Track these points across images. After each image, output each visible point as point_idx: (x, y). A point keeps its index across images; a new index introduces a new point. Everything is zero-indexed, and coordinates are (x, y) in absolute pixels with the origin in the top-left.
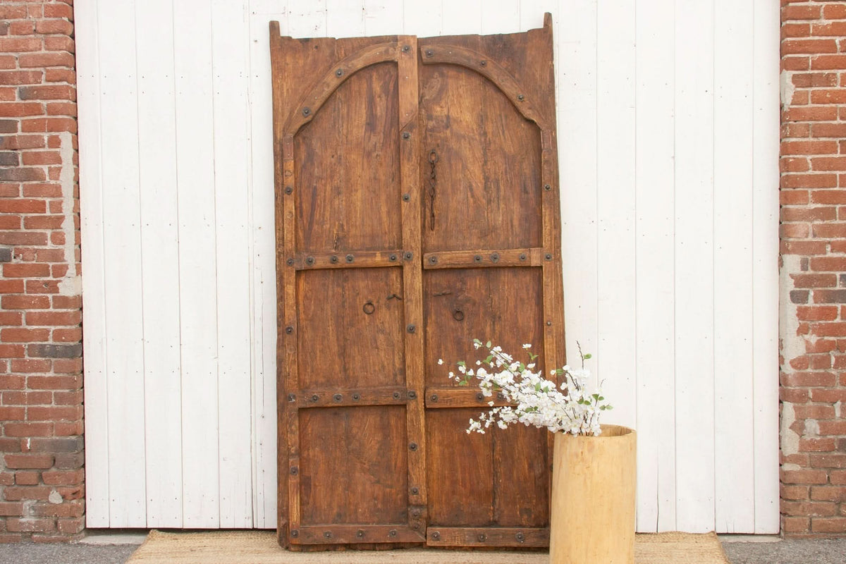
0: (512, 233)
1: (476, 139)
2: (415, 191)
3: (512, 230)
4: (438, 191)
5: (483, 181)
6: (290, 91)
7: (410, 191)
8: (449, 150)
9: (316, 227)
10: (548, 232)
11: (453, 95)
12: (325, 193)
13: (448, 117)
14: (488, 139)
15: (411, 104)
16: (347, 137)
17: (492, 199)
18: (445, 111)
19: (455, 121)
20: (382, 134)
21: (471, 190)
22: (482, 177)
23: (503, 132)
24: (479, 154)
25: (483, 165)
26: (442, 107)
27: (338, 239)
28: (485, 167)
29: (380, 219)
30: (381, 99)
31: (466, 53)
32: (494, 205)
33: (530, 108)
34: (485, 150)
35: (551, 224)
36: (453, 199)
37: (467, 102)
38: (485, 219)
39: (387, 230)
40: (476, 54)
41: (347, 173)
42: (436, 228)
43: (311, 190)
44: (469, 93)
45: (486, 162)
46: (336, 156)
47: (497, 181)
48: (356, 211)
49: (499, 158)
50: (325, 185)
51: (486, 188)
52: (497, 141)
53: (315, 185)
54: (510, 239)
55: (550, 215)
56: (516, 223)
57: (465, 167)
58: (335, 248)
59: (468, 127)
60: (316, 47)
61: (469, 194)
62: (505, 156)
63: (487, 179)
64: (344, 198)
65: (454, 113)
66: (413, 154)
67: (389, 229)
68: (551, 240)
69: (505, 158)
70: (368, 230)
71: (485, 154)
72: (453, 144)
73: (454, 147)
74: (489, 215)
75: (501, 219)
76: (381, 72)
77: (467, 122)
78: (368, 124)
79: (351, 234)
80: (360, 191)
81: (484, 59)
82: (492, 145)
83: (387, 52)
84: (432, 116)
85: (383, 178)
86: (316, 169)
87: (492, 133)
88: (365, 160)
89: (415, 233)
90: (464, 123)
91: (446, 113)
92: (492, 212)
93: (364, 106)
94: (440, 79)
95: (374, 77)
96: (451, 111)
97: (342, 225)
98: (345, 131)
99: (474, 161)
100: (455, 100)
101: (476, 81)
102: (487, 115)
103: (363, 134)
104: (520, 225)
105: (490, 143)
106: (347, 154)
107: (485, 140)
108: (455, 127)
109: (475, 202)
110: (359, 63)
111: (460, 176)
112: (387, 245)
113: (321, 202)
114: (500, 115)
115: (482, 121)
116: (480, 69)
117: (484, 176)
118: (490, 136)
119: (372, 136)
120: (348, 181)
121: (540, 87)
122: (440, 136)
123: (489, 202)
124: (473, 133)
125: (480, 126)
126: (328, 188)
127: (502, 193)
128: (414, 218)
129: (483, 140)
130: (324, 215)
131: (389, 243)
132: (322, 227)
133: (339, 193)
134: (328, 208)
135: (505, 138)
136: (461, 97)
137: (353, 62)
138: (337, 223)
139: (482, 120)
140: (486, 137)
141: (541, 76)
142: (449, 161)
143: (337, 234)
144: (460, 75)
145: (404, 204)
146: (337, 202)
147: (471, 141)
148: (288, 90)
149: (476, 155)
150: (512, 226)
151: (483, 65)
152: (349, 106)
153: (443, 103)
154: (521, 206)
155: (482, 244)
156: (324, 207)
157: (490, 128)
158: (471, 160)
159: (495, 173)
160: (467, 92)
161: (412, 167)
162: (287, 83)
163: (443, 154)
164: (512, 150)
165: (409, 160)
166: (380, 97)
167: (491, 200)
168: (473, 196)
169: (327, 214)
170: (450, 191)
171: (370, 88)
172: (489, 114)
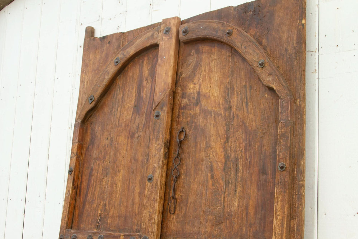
0: (247, 221)
1: (221, 114)
2: (158, 171)
3: (247, 217)
4: (182, 172)
5: (223, 161)
6: (89, 83)
7: (154, 172)
8: (196, 127)
9: (87, 206)
10: (279, 222)
11: (205, 71)
12: (98, 173)
13: (199, 93)
14: (232, 113)
15: (165, 83)
16: (119, 120)
17: (230, 181)
18: (197, 86)
19: (205, 96)
20: (144, 115)
21: (212, 170)
22: (223, 156)
23: (247, 105)
24: (222, 131)
25: (225, 143)
26: (195, 84)
27: (101, 219)
28: (227, 144)
29: (133, 200)
30: (147, 82)
31: (215, 26)
32: (231, 187)
33: (270, 75)
34: (227, 125)
35: (283, 213)
36: (194, 180)
37: (216, 76)
38: (221, 203)
39: (137, 212)
40: (223, 25)
41: (115, 155)
42: (177, 212)
43: (89, 170)
44: (219, 66)
45: (227, 139)
46: (109, 138)
47: (237, 159)
48: (117, 191)
49: (240, 134)
50: (98, 167)
51: (225, 168)
52: (240, 115)
53: (92, 165)
54: (244, 229)
55: (283, 201)
56: (251, 210)
57: (208, 147)
58: (98, 228)
59: (215, 100)
60: (109, 42)
61: (209, 175)
62: (246, 132)
63: (227, 157)
64: (110, 179)
65: (204, 90)
66: (161, 133)
67: (138, 211)
68: (282, 234)
69: (246, 133)
70: (123, 211)
71: (227, 131)
72: (201, 122)
73: (201, 124)
74: (226, 199)
75: (236, 204)
76: (151, 56)
77: (215, 97)
78: (135, 106)
79: (111, 213)
80: (122, 172)
81: (230, 29)
82: (235, 119)
83: (152, 35)
84: (186, 93)
85: (140, 158)
86: (95, 151)
87: (237, 105)
88: (130, 141)
89: (153, 216)
90: (212, 98)
91: (198, 90)
92: (229, 195)
93: (134, 90)
94: (195, 56)
95: (145, 62)
96: (202, 87)
97: (105, 205)
98: (118, 114)
99: (217, 139)
100: (207, 75)
101: (226, 53)
102: (233, 88)
103: (131, 116)
104: (256, 213)
105: (233, 118)
106: (117, 135)
107: (229, 114)
108: (204, 103)
109: (213, 185)
110: (131, 51)
111: (203, 155)
112: (135, 228)
113: (94, 182)
114: (245, 87)
115: (228, 94)
116: (225, 39)
117: (225, 155)
118: (234, 110)
119: (137, 117)
120: (115, 161)
121: (286, 50)
122: (190, 114)
123: (227, 184)
124: (220, 107)
125: (226, 100)
126: (101, 168)
127: (240, 174)
128: (154, 200)
129: (227, 115)
130: (94, 194)
131: (137, 225)
132: (91, 207)
133: (107, 174)
134: (98, 188)
135: (248, 111)
136: (212, 71)
137: (128, 50)
138: (102, 203)
139: (228, 92)
140: (231, 112)
141: (287, 38)
142: (195, 138)
143: (100, 213)
144: (213, 50)
145: (148, 184)
146: (104, 182)
147: (216, 117)
148: (87, 82)
149: (220, 132)
150: (247, 214)
151: (229, 34)
152: (124, 91)
153: (196, 81)
154: (258, 189)
155: (216, 232)
156: (95, 187)
157: (235, 101)
158: (214, 137)
159: (235, 151)
160: (217, 66)
161: (159, 146)
162: (87, 77)
163: (191, 132)
164: (254, 124)
165: (157, 139)
166: (147, 80)
167: (229, 183)
168: (212, 177)
169: (97, 194)
170: (192, 171)
171: (141, 72)
172: (235, 86)
